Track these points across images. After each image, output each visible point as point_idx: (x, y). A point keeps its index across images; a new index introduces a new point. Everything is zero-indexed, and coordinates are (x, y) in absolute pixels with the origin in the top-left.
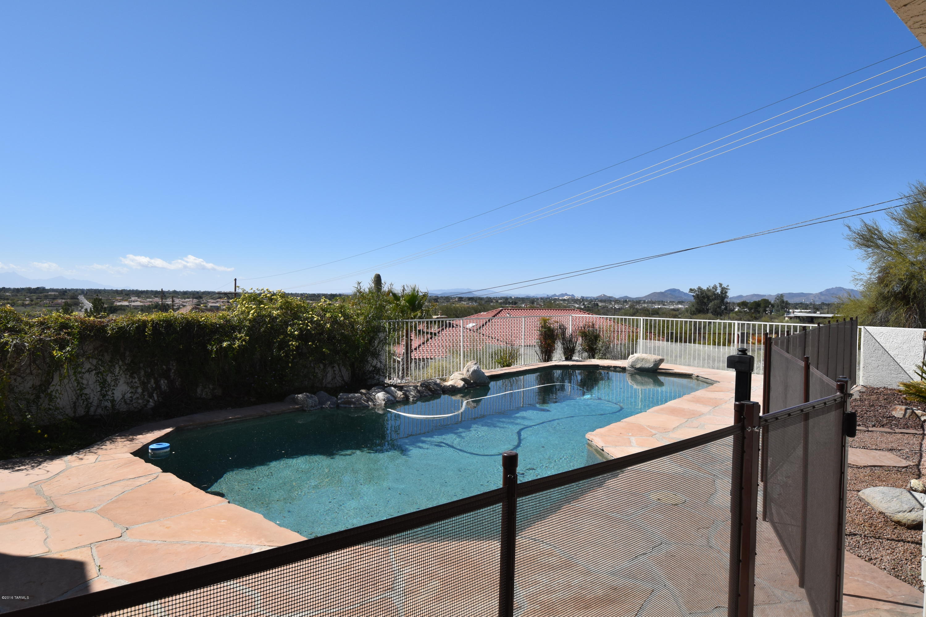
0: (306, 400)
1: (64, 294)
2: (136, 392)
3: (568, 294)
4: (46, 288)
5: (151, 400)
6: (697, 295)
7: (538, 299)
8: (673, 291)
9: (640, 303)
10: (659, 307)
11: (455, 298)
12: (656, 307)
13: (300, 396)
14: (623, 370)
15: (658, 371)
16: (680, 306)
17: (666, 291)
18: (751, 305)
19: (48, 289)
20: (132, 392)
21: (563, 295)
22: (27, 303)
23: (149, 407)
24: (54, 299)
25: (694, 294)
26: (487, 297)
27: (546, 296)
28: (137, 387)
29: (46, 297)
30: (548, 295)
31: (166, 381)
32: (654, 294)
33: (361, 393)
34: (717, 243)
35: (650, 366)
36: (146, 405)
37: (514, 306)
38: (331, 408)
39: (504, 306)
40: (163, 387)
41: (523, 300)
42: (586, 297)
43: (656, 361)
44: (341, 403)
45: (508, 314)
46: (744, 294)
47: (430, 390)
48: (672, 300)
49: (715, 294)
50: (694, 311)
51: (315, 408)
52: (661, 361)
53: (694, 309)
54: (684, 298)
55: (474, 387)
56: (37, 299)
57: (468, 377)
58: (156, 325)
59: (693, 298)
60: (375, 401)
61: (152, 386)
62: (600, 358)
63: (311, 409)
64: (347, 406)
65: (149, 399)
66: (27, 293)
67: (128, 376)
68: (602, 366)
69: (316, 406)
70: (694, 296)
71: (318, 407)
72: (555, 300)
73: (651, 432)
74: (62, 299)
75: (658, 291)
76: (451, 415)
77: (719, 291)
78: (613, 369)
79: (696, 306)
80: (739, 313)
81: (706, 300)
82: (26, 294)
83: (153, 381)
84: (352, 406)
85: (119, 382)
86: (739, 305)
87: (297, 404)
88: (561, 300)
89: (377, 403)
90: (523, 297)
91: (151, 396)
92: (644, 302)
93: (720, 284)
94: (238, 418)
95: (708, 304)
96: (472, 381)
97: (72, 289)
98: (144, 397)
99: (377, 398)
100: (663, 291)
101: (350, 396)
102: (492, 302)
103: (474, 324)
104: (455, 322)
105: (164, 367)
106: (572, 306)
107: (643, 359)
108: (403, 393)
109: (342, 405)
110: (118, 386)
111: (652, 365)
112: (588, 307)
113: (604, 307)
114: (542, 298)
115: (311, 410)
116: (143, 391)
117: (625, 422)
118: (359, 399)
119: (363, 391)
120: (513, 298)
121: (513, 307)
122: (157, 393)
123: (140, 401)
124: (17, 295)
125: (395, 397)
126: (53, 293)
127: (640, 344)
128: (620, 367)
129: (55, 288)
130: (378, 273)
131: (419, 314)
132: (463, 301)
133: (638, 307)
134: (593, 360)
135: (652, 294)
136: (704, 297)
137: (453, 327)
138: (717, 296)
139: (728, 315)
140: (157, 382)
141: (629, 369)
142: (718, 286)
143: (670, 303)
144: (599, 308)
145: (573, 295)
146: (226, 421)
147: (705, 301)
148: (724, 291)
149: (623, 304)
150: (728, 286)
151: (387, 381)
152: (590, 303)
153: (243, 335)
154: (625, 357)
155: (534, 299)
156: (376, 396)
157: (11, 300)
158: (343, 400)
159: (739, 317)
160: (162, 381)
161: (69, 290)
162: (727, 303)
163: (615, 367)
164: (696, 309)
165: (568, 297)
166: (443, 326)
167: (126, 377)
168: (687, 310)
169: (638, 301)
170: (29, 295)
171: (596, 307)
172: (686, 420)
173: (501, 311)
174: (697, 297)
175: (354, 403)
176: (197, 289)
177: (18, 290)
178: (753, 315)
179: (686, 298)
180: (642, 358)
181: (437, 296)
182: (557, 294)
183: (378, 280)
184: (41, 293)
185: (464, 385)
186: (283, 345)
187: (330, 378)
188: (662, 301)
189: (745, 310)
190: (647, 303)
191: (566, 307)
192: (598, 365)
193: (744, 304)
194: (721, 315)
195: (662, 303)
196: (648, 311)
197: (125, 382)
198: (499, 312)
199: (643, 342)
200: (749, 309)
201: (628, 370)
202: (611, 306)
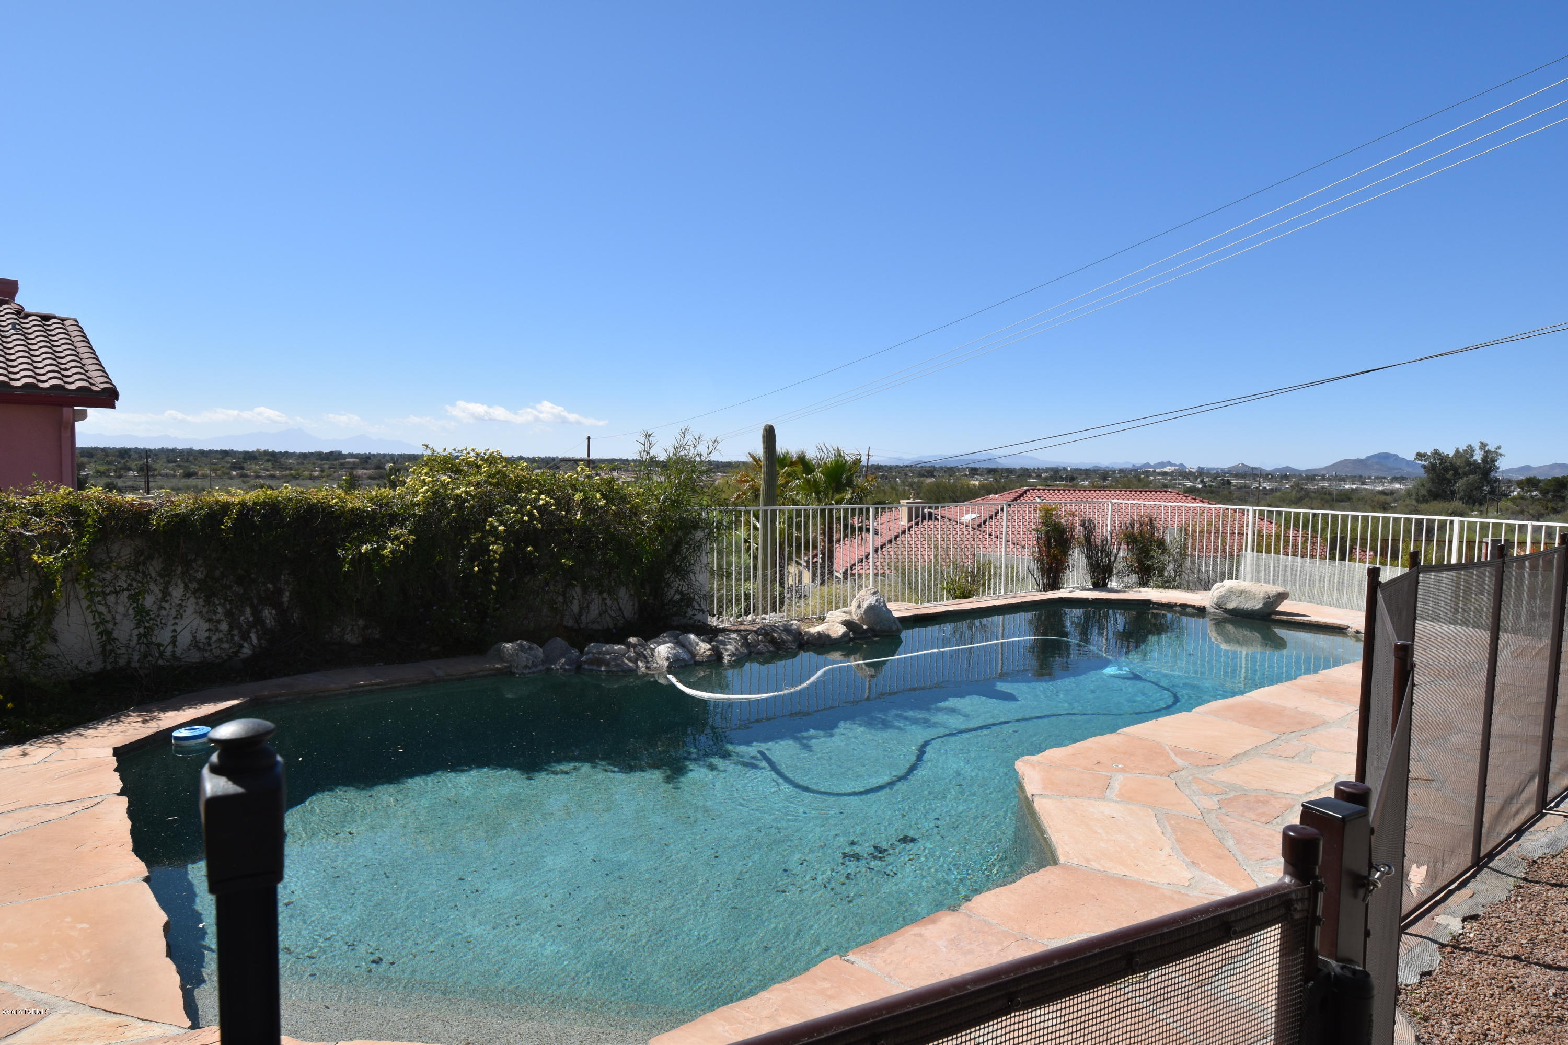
0: (517, 654)
1: (366, 462)
2: (217, 630)
3: (1173, 462)
4: (343, 453)
5: (245, 645)
6: (1433, 466)
7: (1114, 472)
8: (1383, 458)
9: (1315, 480)
10: (1354, 487)
11: (964, 469)
12: (1347, 487)
13: (507, 645)
14: (1201, 611)
15: (1273, 617)
16: (1397, 486)
17: (1369, 458)
18: (1546, 484)
19: (345, 455)
20: (209, 630)
21: (1163, 464)
22: (316, 474)
23: (242, 656)
24: (352, 468)
25: (1426, 464)
26: (1022, 469)
27: (1130, 466)
28: (219, 621)
29: (342, 466)
30: (1134, 465)
31: (274, 612)
32: (1345, 463)
33: (629, 645)
34: (1437, 356)
35: (1257, 608)
36: (236, 653)
37: (1071, 484)
38: (565, 670)
39: (1052, 483)
40: (268, 621)
41: (1087, 473)
42: (1208, 469)
43: (1269, 598)
44: (585, 662)
45: (1039, 497)
46: (1535, 464)
47: (773, 641)
48: (1381, 474)
49: (1469, 464)
50: (1424, 496)
51: (534, 669)
52: (1282, 596)
53: (1423, 492)
54: (1406, 470)
55: (869, 637)
56: (330, 468)
57: (859, 620)
58: (245, 511)
59: (1422, 471)
60: (650, 660)
61: (247, 618)
62: (1158, 587)
63: (525, 672)
64: (595, 668)
65: (242, 642)
66: (317, 460)
67: (201, 602)
68: (1156, 603)
69: (535, 666)
70: (1424, 467)
71: (540, 668)
72: (1147, 473)
73: (1174, 762)
74: (364, 468)
75: (1354, 457)
76: (768, 695)
77: (1478, 457)
78: (1178, 609)
79: (1428, 486)
80: (1518, 501)
81: (1450, 475)
82: (315, 461)
83: (248, 610)
84: (603, 669)
85: (185, 611)
86: (1520, 484)
87: (502, 660)
88: (1159, 474)
89: (655, 665)
90: (1088, 467)
91: (245, 637)
92: (1323, 478)
93: (1482, 443)
94: (377, 684)
95: (1455, 483)
96: (865, 627)
97: (378, 454)
98: (232, 639)
99: (656, 654)
100: (1363, 457)
101: (604, 649)
102: (1030, 476)
103: (974, 516)
104: (939, 511)
105: (269, 586)
106: (1180, 484)
107: (1242, 592)
108: (713, 646)
109: (586, 666)
110: (184, 617)
111: (1260, 606)
112: (1211, 486)
113: (1241, 488)
114: (1121, 471)
115: (524, 674)
116: (231, 628)
117: (1126, 735)
118: (621, 655)
119: (633, 640)
120: (1069, 469)
121: (1067, 486)
122: (257, 632)
123: (226, 646)
124: (303, 463)
125: (693, 654)
126: (352, 460)
127: (1246, 559)
128: (1193, 607)
129: (355, 452)
130: (770, 423)
131: (849, 496)
132: (978, 475)
133: (1310, 486)
134: (1143, 590)
135: (1340, 462)
136: (1446, 470)
137: (936, 519)
138: (1473, 467)
139: (1495, 503)
140: (256, 613)
141: (1213, 610)
142: (1476, 446)
143: (1377, 481)
144: (1233, 488)
145: (1182, 465)
146: (353, 690)
147: (1448, 476)
148: (1490, 459)
149: (1280, 482)
150: (1499, 448)
151: (713, 621)
152: (1215, 478)
153: (404, 531)
154: (1207, 587)
155: (1108, 471)
156: (656, 650)
157: (295, 470)
158: (591, 655)
159: (1518, 509)
160: (266, 611)
161: (374, 455)
162: (1497, 480)
163: (1184, 606)
164: (1430, 491)
165: (1173, 468)
166: (917, 517)
167: (197, 604)
168: (1409, 493)
169: (1311, 477)
170: (319, 462)
171: (1226, 487)
172: (1275, 736)
173: (1025, 492)
174: (1431, 469)
175: (607, 664)
176: (553, 455)
177: (304, 456)
178: (1550, 505)
179: (1410, 470)
180: (1240, 589)
181: (934, 467)
182: (1152, 463)
183: (769, 435)
184: (336, 459)
185: (845, 635)
186: (481, 550)
187: (597, 612)
188: (1361, 476)
189: (1534, 494)
190: (1330, 479)
191: (1165, 486)
192: (1149, 601)
193: (1531, 483)
194: (1481, 504)
195: (1361, 479)
196: (1330, 494)
197: (196, 612)
198: (1022, 495)
199: (1253, 558)
200: (1541, 492)
201: (1210, 613)
202: (1256, 485)
